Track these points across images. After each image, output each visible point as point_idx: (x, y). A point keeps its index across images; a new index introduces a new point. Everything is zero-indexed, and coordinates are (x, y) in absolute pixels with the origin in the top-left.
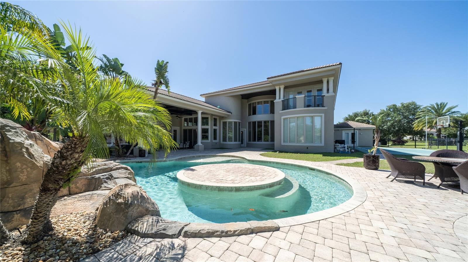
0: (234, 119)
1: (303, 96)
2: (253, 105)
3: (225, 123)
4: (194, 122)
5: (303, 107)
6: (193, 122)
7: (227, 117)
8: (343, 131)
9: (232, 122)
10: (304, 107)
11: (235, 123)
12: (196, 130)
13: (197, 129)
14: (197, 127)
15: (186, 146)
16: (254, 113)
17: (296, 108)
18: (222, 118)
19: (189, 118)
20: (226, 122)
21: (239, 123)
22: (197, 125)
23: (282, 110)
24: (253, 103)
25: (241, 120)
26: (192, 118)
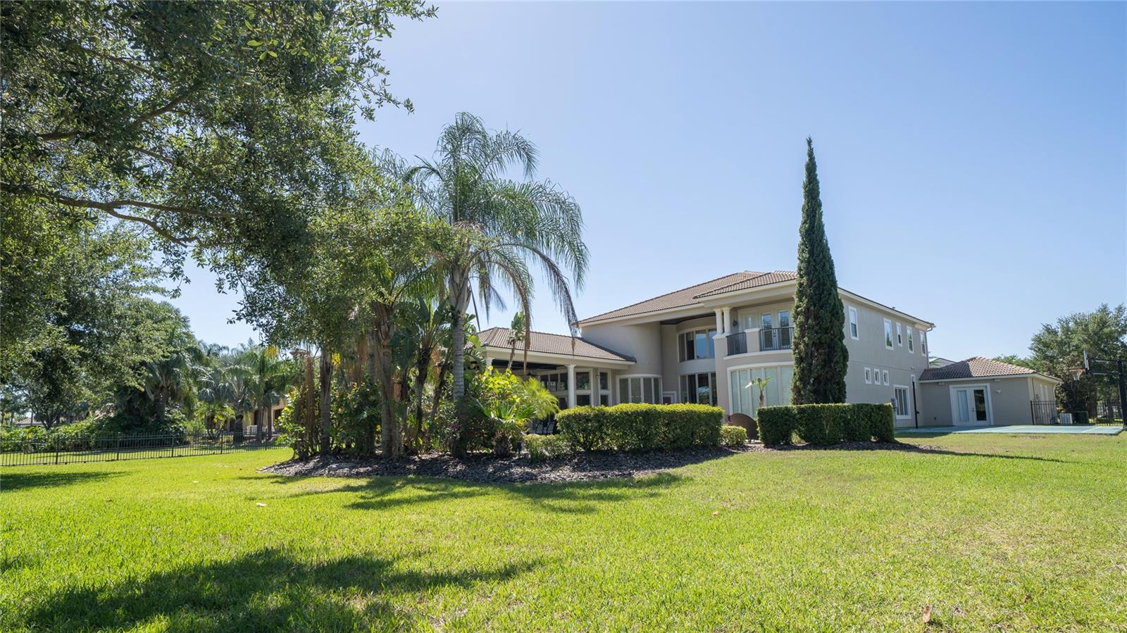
0: (643, 373)
1: (757, 330)
2: (687, 338)
3: (624, 382)
4: (561, 381)
5: (759, 350)
6: (559, 381)
7: (629, 369)
8: (950, 386)
9: (640, 379)
10: (761, 350)
11: (647, 381)
12: (566, 399)
13: (568, 396)
14: (568, 393)
15: (547, 430)
16: (691, 357)
17: (746, 352)
18: (616, 372)
19: (551, 375)
20: (626, 380)
21: (656, 380)
22: (566, 388)
23: (728, 355)
24: (687, 334)
25: (662, 374)
26: (557, 375)
